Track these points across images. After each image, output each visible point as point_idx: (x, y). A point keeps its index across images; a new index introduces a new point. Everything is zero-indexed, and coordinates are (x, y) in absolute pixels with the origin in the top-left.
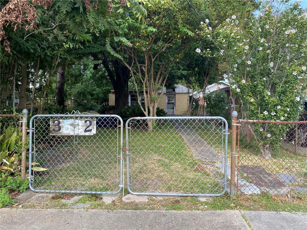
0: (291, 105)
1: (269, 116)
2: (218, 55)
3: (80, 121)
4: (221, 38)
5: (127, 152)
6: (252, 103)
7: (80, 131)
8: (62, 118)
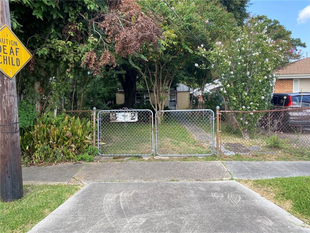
0: (260, 102)
1: (246, 109)
2: (211, 68)
3: (128, 113)
4: (212, 57)
5: (156, 131)
6: (234, 100)
7: (128, 119)
8: (117, 112)
